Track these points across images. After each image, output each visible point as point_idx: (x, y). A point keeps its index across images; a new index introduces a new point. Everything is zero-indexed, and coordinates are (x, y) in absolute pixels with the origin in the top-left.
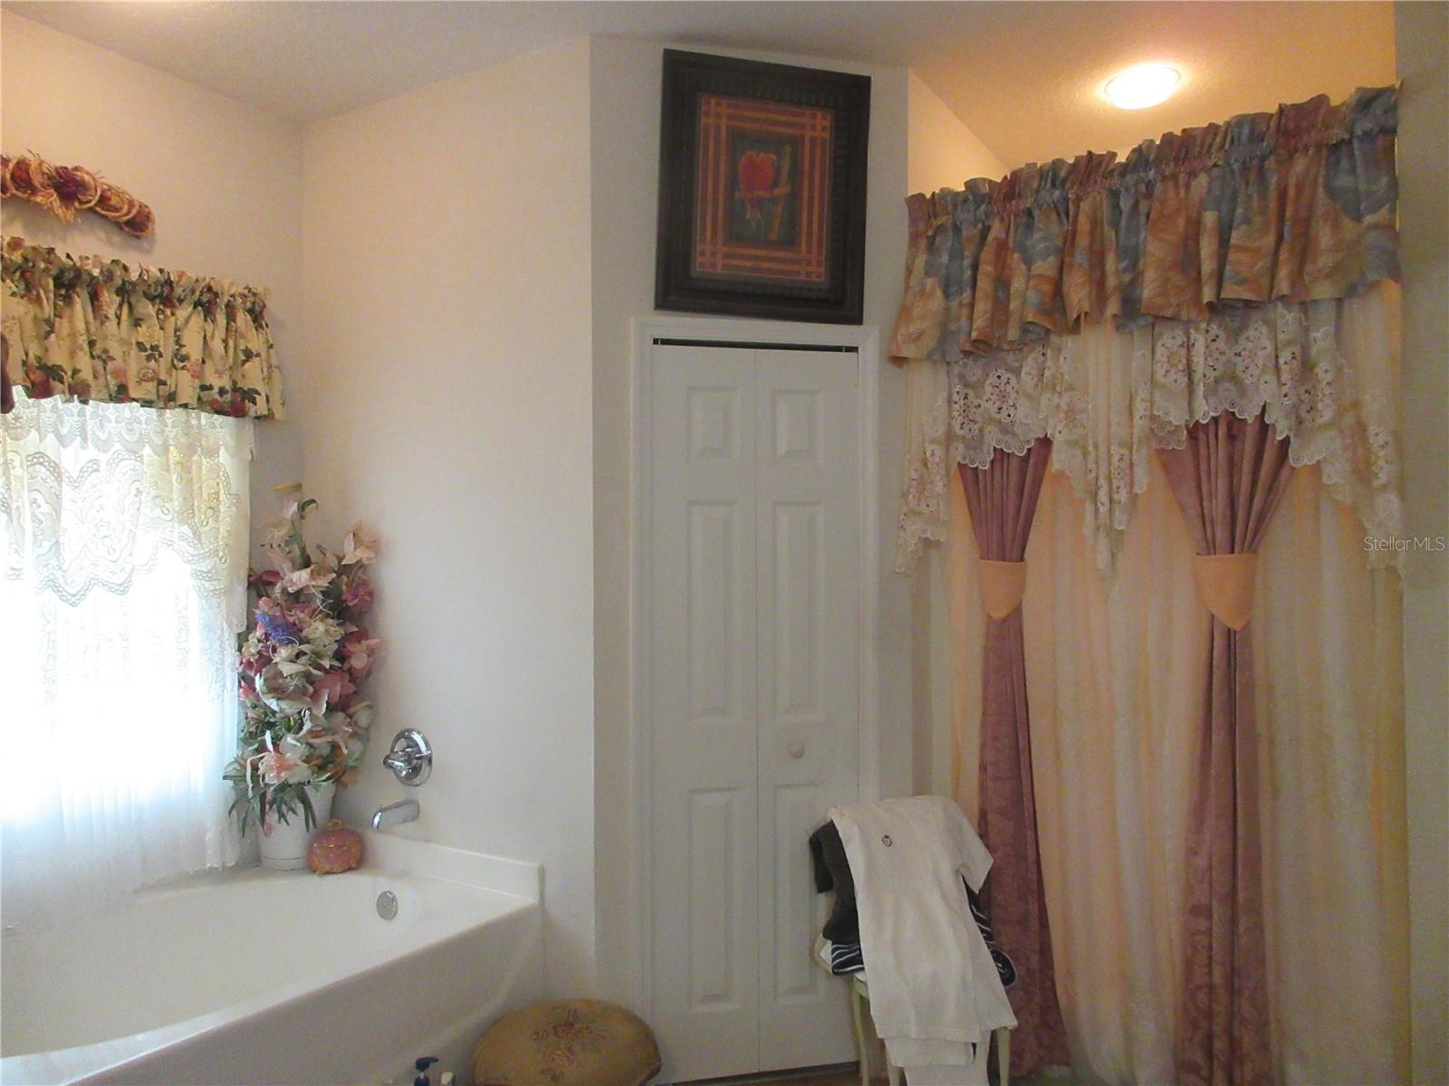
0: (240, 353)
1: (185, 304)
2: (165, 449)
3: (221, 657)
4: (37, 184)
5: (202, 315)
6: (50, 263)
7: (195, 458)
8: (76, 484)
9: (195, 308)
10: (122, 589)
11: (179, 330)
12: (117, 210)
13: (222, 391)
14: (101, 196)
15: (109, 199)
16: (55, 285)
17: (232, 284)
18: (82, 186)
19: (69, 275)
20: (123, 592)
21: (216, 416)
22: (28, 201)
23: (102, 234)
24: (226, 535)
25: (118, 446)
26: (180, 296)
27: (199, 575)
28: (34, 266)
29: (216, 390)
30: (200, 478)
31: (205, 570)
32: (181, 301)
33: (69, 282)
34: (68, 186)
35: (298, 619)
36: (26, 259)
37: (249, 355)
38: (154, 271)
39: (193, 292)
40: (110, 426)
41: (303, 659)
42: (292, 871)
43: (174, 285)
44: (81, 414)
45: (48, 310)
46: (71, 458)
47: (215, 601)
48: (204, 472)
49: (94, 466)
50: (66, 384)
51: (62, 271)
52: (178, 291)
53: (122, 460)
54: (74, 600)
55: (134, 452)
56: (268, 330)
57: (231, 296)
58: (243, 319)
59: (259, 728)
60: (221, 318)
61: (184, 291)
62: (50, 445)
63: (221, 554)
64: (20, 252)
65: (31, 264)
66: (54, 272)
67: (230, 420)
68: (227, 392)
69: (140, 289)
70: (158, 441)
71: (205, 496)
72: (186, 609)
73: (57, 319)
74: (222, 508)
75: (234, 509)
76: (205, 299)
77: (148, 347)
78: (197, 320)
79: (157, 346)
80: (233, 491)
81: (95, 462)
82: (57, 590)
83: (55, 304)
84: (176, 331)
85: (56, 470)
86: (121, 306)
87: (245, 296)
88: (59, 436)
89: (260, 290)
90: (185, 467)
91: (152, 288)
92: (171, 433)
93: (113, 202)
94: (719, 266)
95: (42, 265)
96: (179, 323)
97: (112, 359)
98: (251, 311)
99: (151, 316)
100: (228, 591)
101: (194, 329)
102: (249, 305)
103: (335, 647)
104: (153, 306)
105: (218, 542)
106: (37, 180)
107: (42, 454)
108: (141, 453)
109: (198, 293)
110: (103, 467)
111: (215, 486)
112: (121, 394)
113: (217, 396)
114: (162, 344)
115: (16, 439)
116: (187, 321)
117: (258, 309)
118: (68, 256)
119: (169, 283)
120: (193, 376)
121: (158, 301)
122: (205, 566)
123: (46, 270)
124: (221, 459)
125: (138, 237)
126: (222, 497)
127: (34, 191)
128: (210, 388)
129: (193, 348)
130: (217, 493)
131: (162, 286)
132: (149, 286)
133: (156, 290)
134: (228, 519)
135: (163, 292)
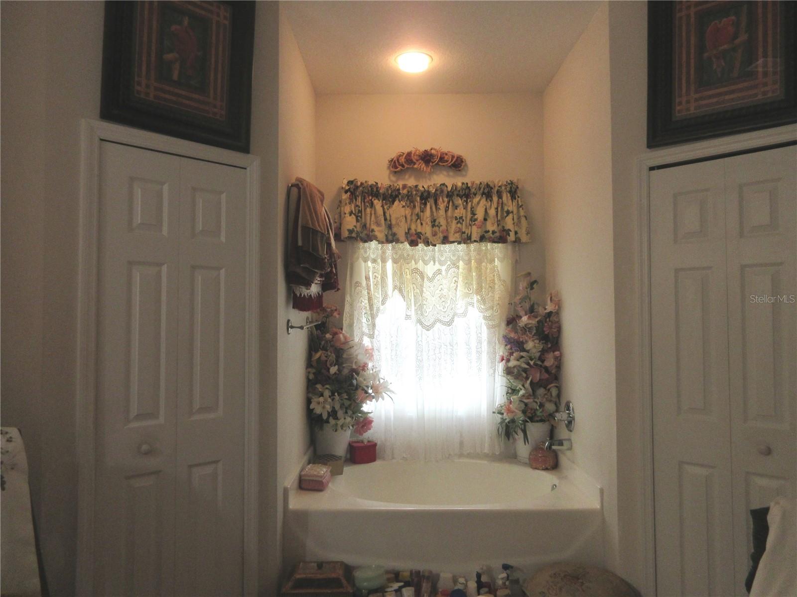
0: (505, 213)
1: (477, 196)
2: (469, 261)
3: (494, 356)
4: (414, 161)
5: (485, 198)
6: (418, 191)
7: (484, 264)
8: (431, 280)
9: (482, 196)
10: (449, 324)
11: (473, 208)
12: (447, 161)
13: (494, 232)
14: (440, 157)
15: (444, 158)
16: (420, 199)
17: (499, 181)
18: (432, 156)
19: (425, 194)
20: (449, 325)
21: (494, 244)
22: (413, 168)
23: (445, 173)
24: (498, 299)
25: (449, 263)
26: (474, 192)
27: (485, 318)
28: (411, 194)
29: (491, 232)
30: (486, 273)
31: (488, 315)
32: (475, 194)
33: (425, 197)
34: (427, 157)
35: (525, 340)
36: (409, 192)
37: (508, 212)
38: (460, 184)
39: (480, 189)
40: (445, 255)
41: (523, 360)
42: (525, 464)
43: (470, 188)
44: (434, 251)
45: (417, 209)
46: (430, 269)
47: (492, 330)
48: (488, 270)
49: (439, 272)
50: (422, 239)
51: (422, 194)
52: (473, 190)
53: (451, 268)
54: (428, 328)
55: (455, 265)
56: (519, 199)
57: (499, 187)
58: (506, 197)
59: (512, 391)
60: (495, 199)
61: (475, 189)
62: (420, 265)
63: (495, 308)
64: (406, 190)
65: (410, 193)
66: (419, 194)
67: (500, 245)
68: (496, 232)
69: (455, 193)
70: (466, 258)
71: (488, 282)
72: (480, 333)
73: (422, 213)
74: (496, 287)
75: (502, 286)
76: (486, 191)
77: (458, 218)
78: (483, 202)
79: (462, 217)
80: (502, 278)
81: (439, 270)
82: (421, 323)
83: (420, 207)
84: (471, 209)
85: (422, 275)
86: (449, 202)
87: (506, 186)
88: (424, 261)
89: (515, 181)
90: (479, 269)
91: (461, 192)
92: (473, 254)
93: (446, 159)
94: (692, 108)
95: (414, 193)
96: (473, 204)
97: (441, 226)
98: (510, 192)
99: (460, 204)
100: (499, 326)
101: (481, 205)
102: (508, 189)
103: (539, 354)
104: (462, 200)
105: (493, 302)
106: (414, 158)
107: (417, 269)
108: (457, 264)
109: (482, 189)
110: (444, 273)
111: (492, 276)
112: (445, 240)
113: (491, 235)
114: (464, 215)
115: (408, 264)
116: (478, 203)
117: (513, 190)
118: (423, 187)
119: (468, 188)
120: (478, 228)
121: (464, 197)
122: (488, 314)
123: (416, 194)
124: (496, 264)
125: (460, 170)
126: (496, 281)
127: (415, 164)
128: (489, 231)
129: (480, 215)
130: (494, 280)
131: (465, 190)
132: (459, 191)
133: (462, 192)
134: (499, 292)
135: (465, 192)
